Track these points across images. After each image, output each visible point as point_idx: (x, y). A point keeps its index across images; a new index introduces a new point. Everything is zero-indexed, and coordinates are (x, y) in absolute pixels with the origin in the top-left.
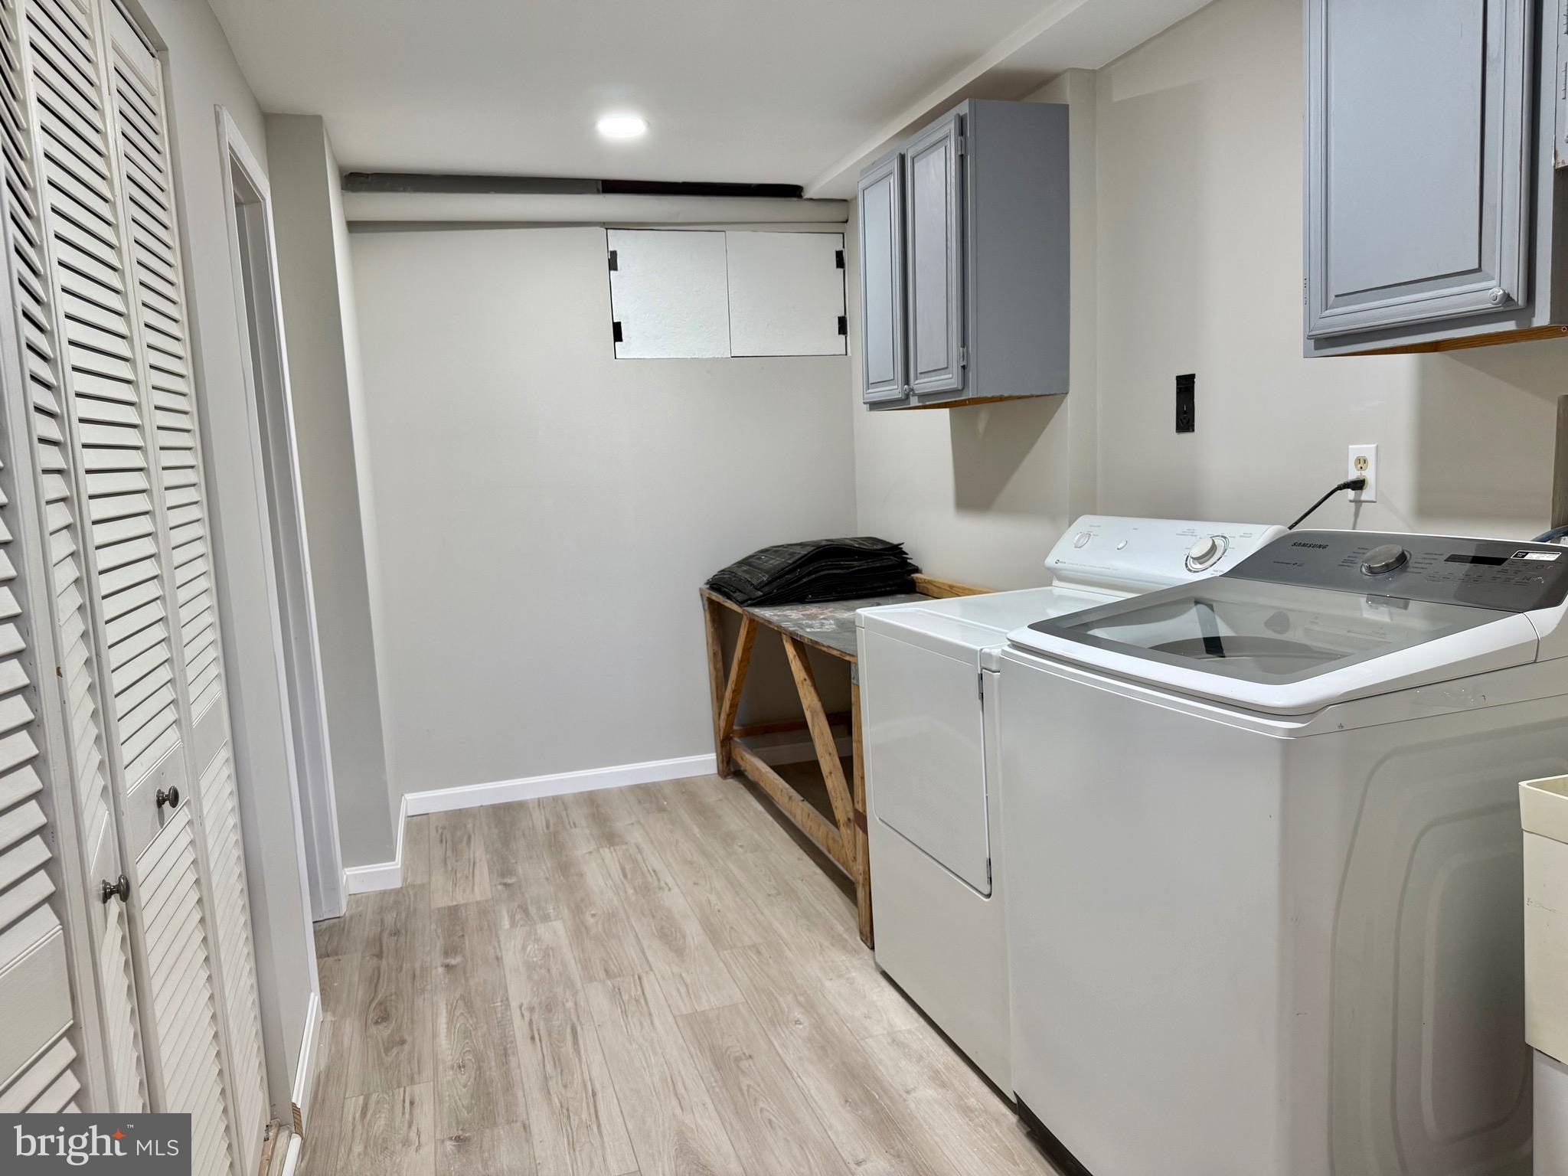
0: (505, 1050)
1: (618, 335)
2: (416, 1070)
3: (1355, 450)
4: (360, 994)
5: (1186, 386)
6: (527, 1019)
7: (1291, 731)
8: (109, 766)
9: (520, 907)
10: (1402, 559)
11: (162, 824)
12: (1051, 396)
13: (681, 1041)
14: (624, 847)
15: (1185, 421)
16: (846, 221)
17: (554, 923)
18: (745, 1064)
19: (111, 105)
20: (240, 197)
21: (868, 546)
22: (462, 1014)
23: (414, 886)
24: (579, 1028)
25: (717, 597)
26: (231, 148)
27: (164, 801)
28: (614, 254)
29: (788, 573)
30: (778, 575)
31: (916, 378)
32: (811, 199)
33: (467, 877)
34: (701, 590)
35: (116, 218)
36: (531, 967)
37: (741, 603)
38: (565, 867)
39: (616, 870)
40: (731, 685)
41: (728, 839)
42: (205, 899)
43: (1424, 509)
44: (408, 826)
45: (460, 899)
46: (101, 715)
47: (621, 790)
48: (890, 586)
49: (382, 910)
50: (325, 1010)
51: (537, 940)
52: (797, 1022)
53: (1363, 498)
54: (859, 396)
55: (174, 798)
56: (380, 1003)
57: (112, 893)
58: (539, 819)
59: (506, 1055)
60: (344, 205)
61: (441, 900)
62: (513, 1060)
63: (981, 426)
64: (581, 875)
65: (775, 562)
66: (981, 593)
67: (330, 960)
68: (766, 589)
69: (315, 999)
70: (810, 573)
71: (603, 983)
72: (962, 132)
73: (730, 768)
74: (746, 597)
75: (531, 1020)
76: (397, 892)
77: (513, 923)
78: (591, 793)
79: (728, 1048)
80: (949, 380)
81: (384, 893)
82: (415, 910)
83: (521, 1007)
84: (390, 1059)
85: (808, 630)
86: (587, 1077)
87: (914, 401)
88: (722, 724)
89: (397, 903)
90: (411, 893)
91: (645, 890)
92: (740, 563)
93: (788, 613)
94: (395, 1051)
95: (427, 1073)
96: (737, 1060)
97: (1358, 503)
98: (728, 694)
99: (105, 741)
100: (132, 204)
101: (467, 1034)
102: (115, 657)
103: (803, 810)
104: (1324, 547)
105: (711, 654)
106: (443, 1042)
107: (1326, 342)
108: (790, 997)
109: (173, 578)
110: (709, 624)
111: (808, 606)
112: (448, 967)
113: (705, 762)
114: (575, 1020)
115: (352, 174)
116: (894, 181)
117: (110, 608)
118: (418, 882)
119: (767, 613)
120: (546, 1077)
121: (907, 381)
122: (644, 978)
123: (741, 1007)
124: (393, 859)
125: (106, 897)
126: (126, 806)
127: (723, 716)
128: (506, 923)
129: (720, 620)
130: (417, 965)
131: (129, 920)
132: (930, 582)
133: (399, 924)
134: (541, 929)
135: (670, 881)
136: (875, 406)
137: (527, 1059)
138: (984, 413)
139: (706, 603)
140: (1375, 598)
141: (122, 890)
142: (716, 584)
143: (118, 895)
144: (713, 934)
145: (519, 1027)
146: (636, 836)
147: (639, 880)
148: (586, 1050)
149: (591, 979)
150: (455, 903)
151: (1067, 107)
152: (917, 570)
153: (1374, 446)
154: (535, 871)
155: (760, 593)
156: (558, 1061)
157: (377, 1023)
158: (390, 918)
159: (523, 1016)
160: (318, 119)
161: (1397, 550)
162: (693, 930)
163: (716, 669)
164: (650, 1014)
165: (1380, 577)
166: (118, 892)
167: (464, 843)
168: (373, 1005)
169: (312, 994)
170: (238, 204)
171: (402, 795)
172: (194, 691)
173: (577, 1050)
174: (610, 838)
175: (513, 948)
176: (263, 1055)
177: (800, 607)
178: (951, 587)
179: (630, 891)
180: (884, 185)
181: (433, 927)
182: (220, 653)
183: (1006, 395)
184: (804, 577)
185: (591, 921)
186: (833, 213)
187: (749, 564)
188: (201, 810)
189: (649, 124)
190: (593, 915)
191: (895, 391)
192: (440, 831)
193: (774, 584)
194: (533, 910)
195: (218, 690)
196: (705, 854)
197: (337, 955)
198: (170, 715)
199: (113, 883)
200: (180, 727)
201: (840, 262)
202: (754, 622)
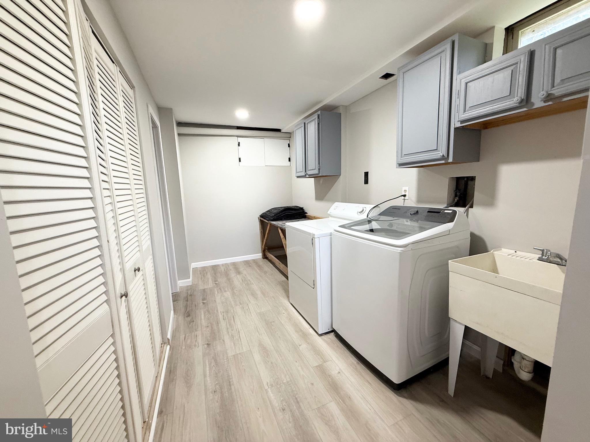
0: (218, 322)
1: (240, 161)
2: (197, 328)
3: (404, 188)
4: (183, 310)
5: (366, 174)
6: (222, 315)
7: (402, 250)
8: (122, 263)
9: (219, 289)
10: (417, 212)
11: (135, 276)
12: (337, 176)
13: (258, 319)
14: (242, 275)
15: (366, 182)
16: (290, 137)
17: (227, 292)
18: (273, 323)
19: (121, 99)
20: (153, 126)
21: (296, 208)
22: (207, 314)
23: (194, 284)
24: (234, 316)
25: (262, 219)
26: (151, 114)
27: (136, 270)
28: (239, 143)
29: (278, 214)
30: (276, 214)
31: (308, 171)
32: (283, 132)
33: (207, 282)
34: (258, 217)
35: (122, 127)
36: (223, 303)
37: (268, 220)
38: (229, 279)
39: (240, 280)
40: (265, 239)
41: (265, 273)
42: (146, 293)
43: (419, 201)
44: (192, 270)
45: (206, 287)
46: (119, 250)
47: (241, 262)
48: (301, 216)
49: (187, 290)
50: (175, 314)
51: (224, 296)
52: (284, 313)
53: (406, 198)
54: (294, 175)
55: (139, 270)
56: (188, 312)
57: (123, 296)
58: (222, 269)
59: (218, 323)
60: (177, 129)
61: (201, 287)
62: (220, 325)
63: (321, 182)
64: (233, 281)
65: (276, 211)
66: (321, 218)
67: (175, 302)
68: (273, 217)
69: (172, 312)
70: (283, 214)
71: (239, 306)
72: (319, 118)
73: (265, 257)
74: (269, 219)
75: (223, 315)
76: (191, 286)
77: (218, 292)
78: (234, 262)
79: (269, 320)
80: (316, 172)
81: (188, 286)
82: (195, 290)
83: (221, 312)
84: (190, 326)
85: (284, 226)
86: (237, 328)
87: (307, 176)
88: (263, 247)
89: (191, 288)
90: (194, 286)
91: (248, 284)
92: (267, 211)
93: (279, 223)
94: (191, 324)
95: (200, 328)
96: (271, 322)
97: (404, 199)
98: (265, 240)
99: (121, 257)
100: (126, 124)
101: (208, 319)
102: (123, 236)
103: (282, 266)
104: (400, 209)
105: (261, 232)
106: (203, 321)
107: (401, 165)
108: (282, 308)
109: (138, 215)
110: (260, 225)
111: (283, 221)
112: (203, 303)
113: (260, 255)
114: (234, 315)
115: (179, 123)
116: (303, 128)
117: (121, 223)
118: (196, 283)
119: (274, 223)
120: (227, 328)
121: (306, 172)
122: (249, 305)
123: (271, 310)
124: (190, 278)
125: (121, 297)
126: (126, 273)
127: (263, 245)
128: (216, 293)
129: (263, 224)
130: (196, 303)
131: (128, 302)
132: (309, 216)
133: (191, 293)
134: (225, 294)
135: (253, 282)
136: (298, 177)
137: (223, 324)
138: (322, 179)
139: (260, 220)
140: (411, 220)
141: (126, 295)
142: (262, 216)
143: (125, 296)
144: (263, 294)
145: (221, 317)
146: (245, 272)
147: (246, 282)
148: (237, 322)
149: (237, 305)
150: (204, 288)
151: (341, 113)
152: (306, 213)
153: (408, 187)
154: (222, 280)
155: (272, 218)
156: (230, 325)
157: (187, 317)
158: (189, 292)
159: (221, 314)
160: (171, 109)
161: (416, 210)
162: (259, 293)
163: (262, 235)
164: (251, 313)
165: (413, 216)
166: (125, 295)
167: (206, 274)
168: (186, 313)
169: (172, 311)
170: (152, 128)
171: (191, 263)
172: (143, 243)
173: (234, 322)
174: (239, 273)
175: (218, 298)
176: (160, 327)
177: (281, 221)
178: (314, 217)
179: (244, 285)
180: (301, 129)
181: (199, 294)
182: (149, 233)
183: (328, 175)
184: (282, 215)
185: (235, 292)
186: (288, 135)
187: (269, 212)
188: (145, 272)
189: (249, 114)
190: (236, 290)
191: (303, 174)
192: (200, 271)
193: (275, 216)
194: (222, 289)
195: (149, 242)
196: (261, 276)
197: (177, 301)
198: (138, 249)
199: (123, 293)
200: (140, 252)
201: (289, 146)
202: (271, 224)
